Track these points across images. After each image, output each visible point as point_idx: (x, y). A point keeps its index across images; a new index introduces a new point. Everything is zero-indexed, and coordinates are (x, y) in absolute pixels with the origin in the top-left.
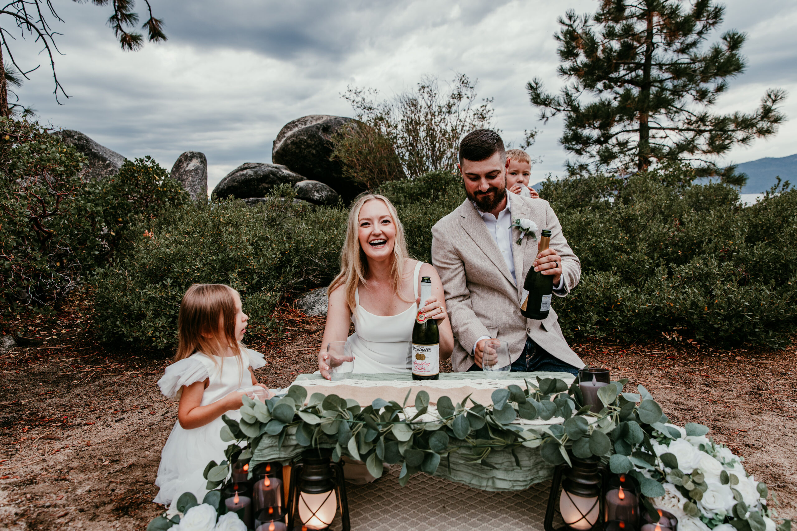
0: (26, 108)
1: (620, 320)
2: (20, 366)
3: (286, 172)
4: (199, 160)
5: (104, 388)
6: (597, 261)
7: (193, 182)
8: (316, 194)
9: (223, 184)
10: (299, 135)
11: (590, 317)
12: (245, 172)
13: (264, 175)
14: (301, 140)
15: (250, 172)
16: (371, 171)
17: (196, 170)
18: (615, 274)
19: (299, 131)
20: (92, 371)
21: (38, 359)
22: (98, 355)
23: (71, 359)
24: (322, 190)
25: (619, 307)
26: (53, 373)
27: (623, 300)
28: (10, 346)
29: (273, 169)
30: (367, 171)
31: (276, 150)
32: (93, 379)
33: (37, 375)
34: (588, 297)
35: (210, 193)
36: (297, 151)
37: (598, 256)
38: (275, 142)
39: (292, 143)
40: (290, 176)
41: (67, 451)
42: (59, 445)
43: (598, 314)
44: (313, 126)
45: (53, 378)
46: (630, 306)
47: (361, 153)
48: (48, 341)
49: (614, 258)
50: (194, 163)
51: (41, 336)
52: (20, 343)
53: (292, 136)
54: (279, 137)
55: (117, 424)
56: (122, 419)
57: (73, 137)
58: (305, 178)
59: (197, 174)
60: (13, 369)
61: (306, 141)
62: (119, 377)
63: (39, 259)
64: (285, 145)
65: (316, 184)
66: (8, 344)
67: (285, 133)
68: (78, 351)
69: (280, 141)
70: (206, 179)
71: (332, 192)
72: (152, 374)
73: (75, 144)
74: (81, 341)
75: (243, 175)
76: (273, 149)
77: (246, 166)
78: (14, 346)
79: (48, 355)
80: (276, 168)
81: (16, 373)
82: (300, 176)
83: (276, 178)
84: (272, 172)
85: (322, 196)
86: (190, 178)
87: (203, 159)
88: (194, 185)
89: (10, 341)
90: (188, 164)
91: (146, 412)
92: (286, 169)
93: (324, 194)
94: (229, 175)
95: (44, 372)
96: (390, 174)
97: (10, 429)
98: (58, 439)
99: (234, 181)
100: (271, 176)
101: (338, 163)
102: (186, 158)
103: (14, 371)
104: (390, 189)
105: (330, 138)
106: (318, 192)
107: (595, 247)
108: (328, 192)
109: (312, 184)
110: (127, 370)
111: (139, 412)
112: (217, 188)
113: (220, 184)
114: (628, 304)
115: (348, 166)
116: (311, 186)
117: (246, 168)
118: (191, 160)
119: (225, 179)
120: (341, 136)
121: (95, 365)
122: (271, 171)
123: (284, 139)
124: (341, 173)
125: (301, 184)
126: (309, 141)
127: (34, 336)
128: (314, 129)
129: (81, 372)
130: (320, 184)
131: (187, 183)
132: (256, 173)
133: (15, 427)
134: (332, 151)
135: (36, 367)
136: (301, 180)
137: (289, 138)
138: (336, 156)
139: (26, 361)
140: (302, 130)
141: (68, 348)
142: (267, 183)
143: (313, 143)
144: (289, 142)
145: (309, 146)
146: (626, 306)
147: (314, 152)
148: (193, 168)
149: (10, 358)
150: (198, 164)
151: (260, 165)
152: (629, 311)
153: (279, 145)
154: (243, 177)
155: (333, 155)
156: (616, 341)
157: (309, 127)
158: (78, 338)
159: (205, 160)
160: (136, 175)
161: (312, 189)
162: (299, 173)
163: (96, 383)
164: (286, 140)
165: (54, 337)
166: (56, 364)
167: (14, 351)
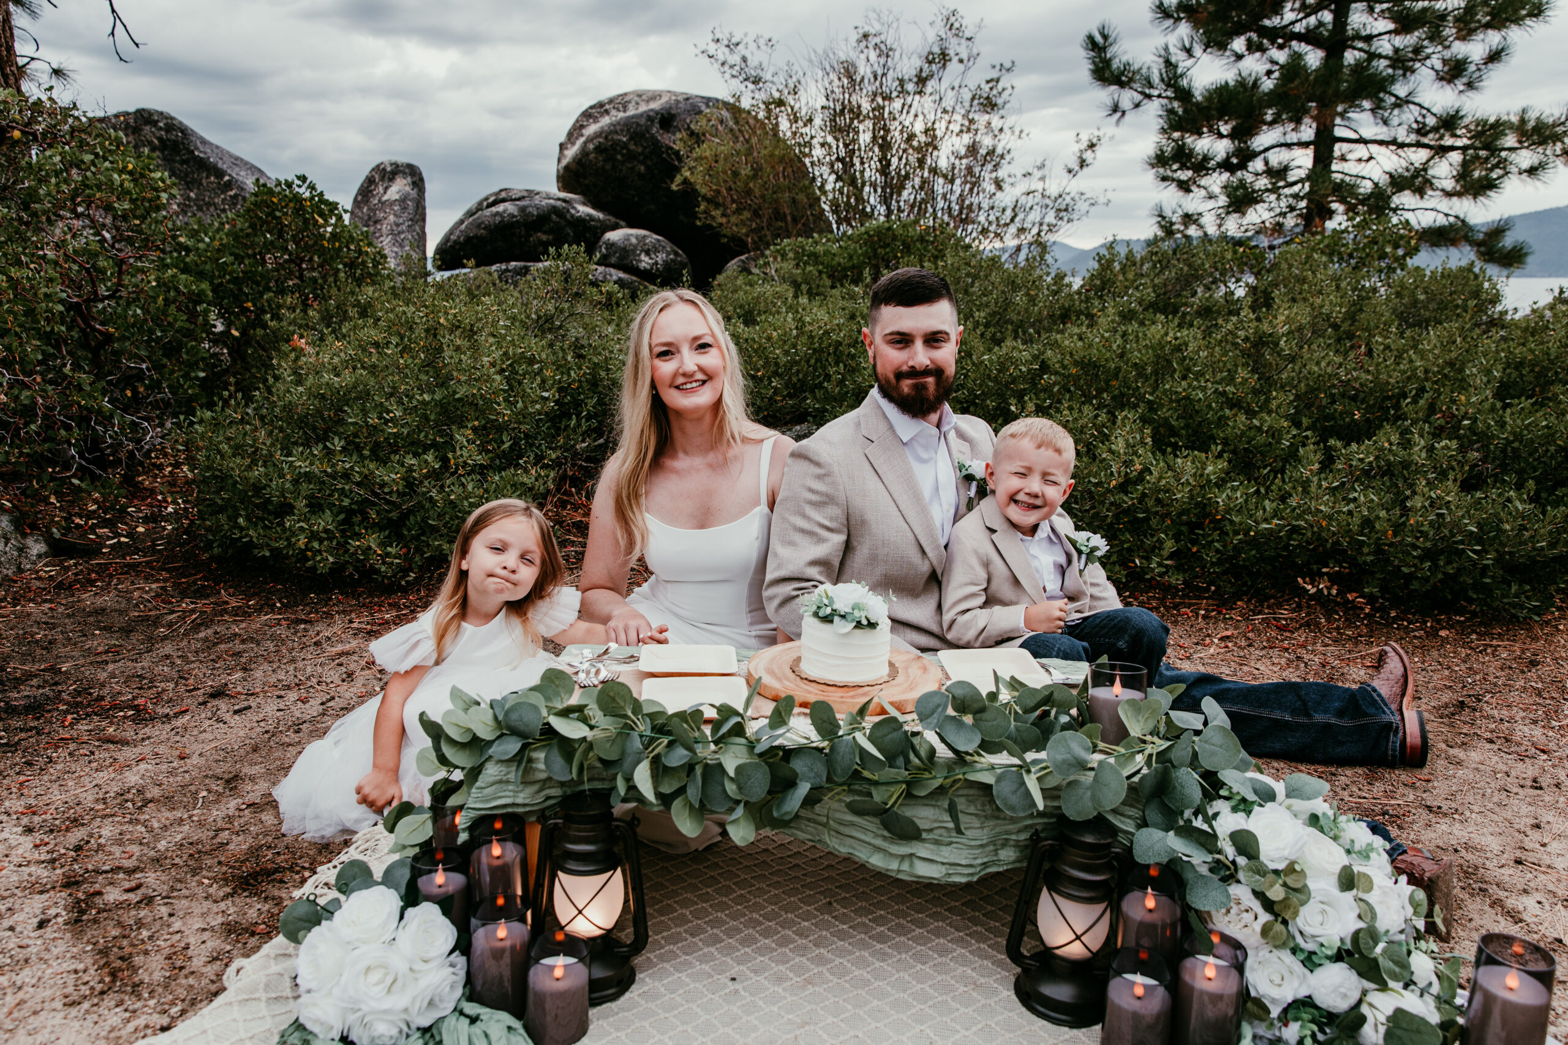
0: (55, 66)
1: (1217, 551)
2: (58, 594)
3: (584, 210)
4: (409, 179)
5: (215, 644)
6: (1187, 426)
7: (398, 225)
8: (643, 257)
9: (457, 233)
10: (611, 132)
11: (1161, 542)
12: (500, 208)
13: (539, 216)
14: (616, 143)
15: (509, 208)
16: (756, 214)
17: (403, 200)
18: (1220, 456)
19: (612, 124)
20: (193, 611)
21: (92, 582)
22: (205, 579)
23: (154, 586)
24: (656, 251)
25: (1217, 525)
26: (121, 612)
27: (1228, 510)
28: (39, 556)
29: (559, 203)
30: (746, 215)
31: (564, 162)
32: (196, 627)
33: (90, 614)
34: (1159, 501)
35: (430, 251)
36: (608, 167)
37: (1191, 417)
38: (562, 147)
39: (598, 149)
40: (591, 218)
41: (143, 766)
42: (128, 754)
43: (1177, 538)
44: (641, 115)
45: (119, 621)
46: (1241, 524)
47: (736, 174)
48: (112, 546)
49: (1222, 421)
50: (398, 189)
51: (98, 536)
52: (58, 550)
53: (598, 135)
54: (572, 136)
55: (236, 717)
56: (246, 709)
57: (154, 123)
58: (623, 223)
59: (404, 209)
60: (45, 601)
61: (625, 146)
62: (243, 625)
63: (88, 388)
64: (584, 152)
65: (645, 237)
66: (35, 552)
67: (582, 127)
68: (168, 570)
69: (573, 144)
70: (424, 220)
71: (676, 254)
72: (305, 622)
73: (160, 139)
74: (173, 550)
75: (497, 213)
76: (559, 160)
77: (503, 195)
78: (46, 554)
79: (111, 576)
80: (564, 200)
81: (51, 609)
82: (613, 219)
83: (563, 223)
84: (554, 210)
85: (656, 263)
86: (392, 218)
87: (416, 179)
88: (400, 233)
89: (38, 546)
90: (386, 189)
91: (292, 696)
92: (584, 204)
93: (661, 257)
94: (470, 213)
95: (104, 610)
96: (795, 220)
97: (38, 719)
98: (125, 743)
99: (479, 226)
100: (554, 217)
101: (689, 192)
102: (385, 174)
103: (48, 605)
104: (791, 255)
105: (676, 141)
106: (648, 253)
107: (1187, 398)
108: (668, 254)
109: (637, 237)
110: (259, 610)
111: (279, 697)
112: (446, 239)
113: (451, 232)
114: (1236, 519)
115: (709, 201)
116: (634, 241)
117: (504, 200)
118: (392, 179)
119: (461, 222)
120: (697, 138)
121: (200, 598)
122: (554, 207)
123: (582, 140)
124: (695, 216)
125: (614, 236)
126: (632, 147)
127: (84, 536)
128: (643, 121)
129: (173, 612)
130: (652, 238)
131: (385, 228)
132: (523, 209)
133: (48, 716)
134: (678, 170)
135: (88, 599)
136: (615, 227)
137: (590, 140)
138: (686, 181)
139: (70, 587)
140: (619, 123)
141: (147, 563)
142: (545, 233)
143: (640, 150)
144: (591, 146)
145: (631, 156)
146: (1231, 522)
147: (642, 168)
148: (397, 197)
149: (39, 578)
150: (408, 189)
151: (531, 193)
152: (1236, 533)
153: (571, 152)
154: (498, 219)
155: (678, 179)
156: (1208, 589)
157: (633, 117)
158: (168, 543)
159: (422, 180)
160: (278, 214)
161: (635, 247)
162: (610, 214)
163: (202, 635)
164: (585, 143)
165: (123, 539)
166: (126, 595)
167: (46, 565)
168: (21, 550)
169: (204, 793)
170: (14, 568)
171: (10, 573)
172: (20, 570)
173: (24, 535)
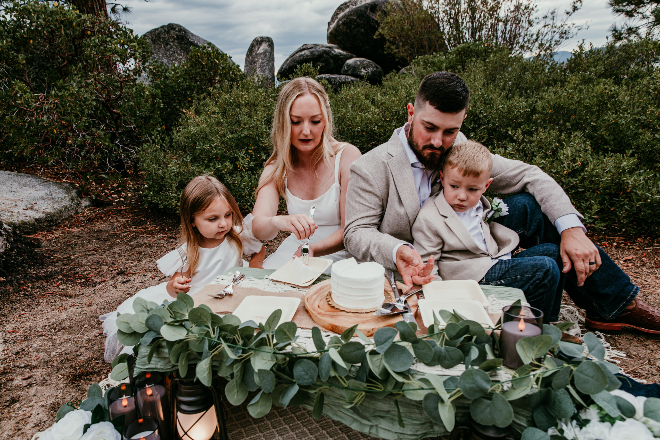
0: (124, 7)
1: (626, 210)
2: (87, 223)
3: (337, 51)
4: (267, 43)
5: (136, 247)
6: (614, 139)
7: (263, 63)
8: (362, 70)
9: (286, 65)
10: (349, 15)
11: (592, 205)
12: (303, 53)
13: (319, 55)
14: (352, 20)
15: (306, 52)
16: (412, 47)
17: (265, 53)
18: (632, 155)
19: (350, 12)
20: (133, 232)
21: (101, 218)
22: (144, 217)
23: (124, 220)
24: (368, 67)
25: (628, 196)
26: (107, 231)
27: (634, 187)
28: (86, 207)
29: (327, 49)
30: (407, 47)
31: (330, 30)
32: (131, 240)
33: (96, 232)
34: (592, 182)
35: (276, 74)
36: (348, 31)
37: (617, 134)
38: (329, 24)
39: (344, 23)
40: (341, 54)
41: (72, 309)
42: (70, 301)
43: (601, 203)
44: (362, 6)
45: (105, 235)
46: (642, 195)
47: (403, 29)
48: (117, 202)
49: (636, 136)
50: (264, 47)
51: (113, 198)
52: (95, 203)
53: (343, 17)
54: (333, 19)
55: (122, 285)
56: (127, 281)
57: (174, 29)
58: (354, 56)
59: (265, 56)
60: (81, 226)
61: (355, 21)
62: (149, 239)
63: (103, 137)
64: (338, 25)
65: (363, 61)
66: (84, 205)
67: (338, 14)
68: (132, 213)
69: (334, 22)
70: (273, 60)
71: (377, 68)
72: (173, 238)
73: (177, 35)
74: (137, 204)
75: (301, 55)
76: (328, 30)
77: (304, 47)
78: (89, 206)
79: (110, 215)
80: (329, 47)
81: (82, 230)
82: (350, 54)
83: (329, 57)
84: (325, 52)
85: (368, 72)
86: (260, 60)
87: (270, 43)
88: (263, 67)
89: (86, 203)
90: (258, 48)
91: (150, 275)
92: (338, 48)
93: (370, 70)
94: (291, 56)
95: (101, 230)
96: (430, 48)
97: (47, 282)
98: (71, 296)
99: (294, 61)
100: (325, 55)
101: (382, 39)
102: (258, 42)
103: (81, 228)
104: (422, 63)
105: (376, 17)
106: (364, 68)
107: (616, 123)
108: (373, 68)
109: (360, 61)
110: (158, 232)
111: (144, 276)
112: (282, 68)
113: (283, 65)
114: (639, 193)
115: (390, 42)
116: (358, 63)
117: (304, 49)
118: (261, 44)
119: (287, 60)
120: (385, 14)
121: (138, 226)
122: (325, 51)
123: (337, 20)
124: (383, 50)
125: (350, 62)
126: (358, 21)
127: (107, 198)
128: (363, 9)
129: (126, 232)
130: (367, 61)
131: (258, 65)
132: (312, 53)
133: (52, 280)
134: (377, 29)
135: (98, 226)
136: (351, 58)
137: (340, 19)
138: (380, 34)
139: (93, 219)
140: (352, 11)
141: (126, 210)
142: (321, 62)
143: (362, 22)
144: (341, 22)
145: (358, 25)
146: (636, 194)
147: (363, 30)
148: (262, 51)
149: (84, 216)
150: (267, 48)
151: (316, 45)
152: (639, 200)
153: (332, 26)
154: (302, 57)
155: (377, 33)
156: (620, 230)
157: (359, 7)
158: (136, 201)
159: (272, 43)
160: (200, 60)
161: (359, 66)
162: (349, 52)
163: (132, 243)
164: (338, 21)
165: (122, 199)
166: (112, 224)
167: (88, 211)
168: (78, 205)
169: (86, 326)
170: (74, 212)
171: (73, 214)
172: (77, 213)
173: (82, 198)
